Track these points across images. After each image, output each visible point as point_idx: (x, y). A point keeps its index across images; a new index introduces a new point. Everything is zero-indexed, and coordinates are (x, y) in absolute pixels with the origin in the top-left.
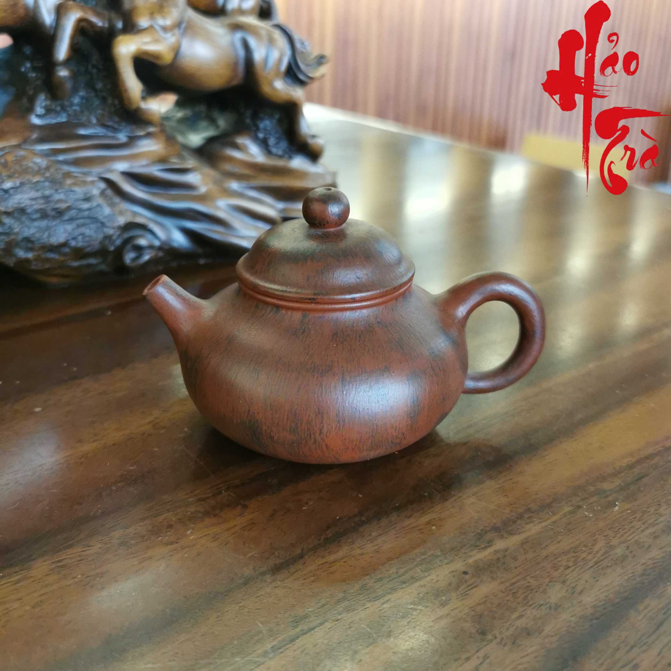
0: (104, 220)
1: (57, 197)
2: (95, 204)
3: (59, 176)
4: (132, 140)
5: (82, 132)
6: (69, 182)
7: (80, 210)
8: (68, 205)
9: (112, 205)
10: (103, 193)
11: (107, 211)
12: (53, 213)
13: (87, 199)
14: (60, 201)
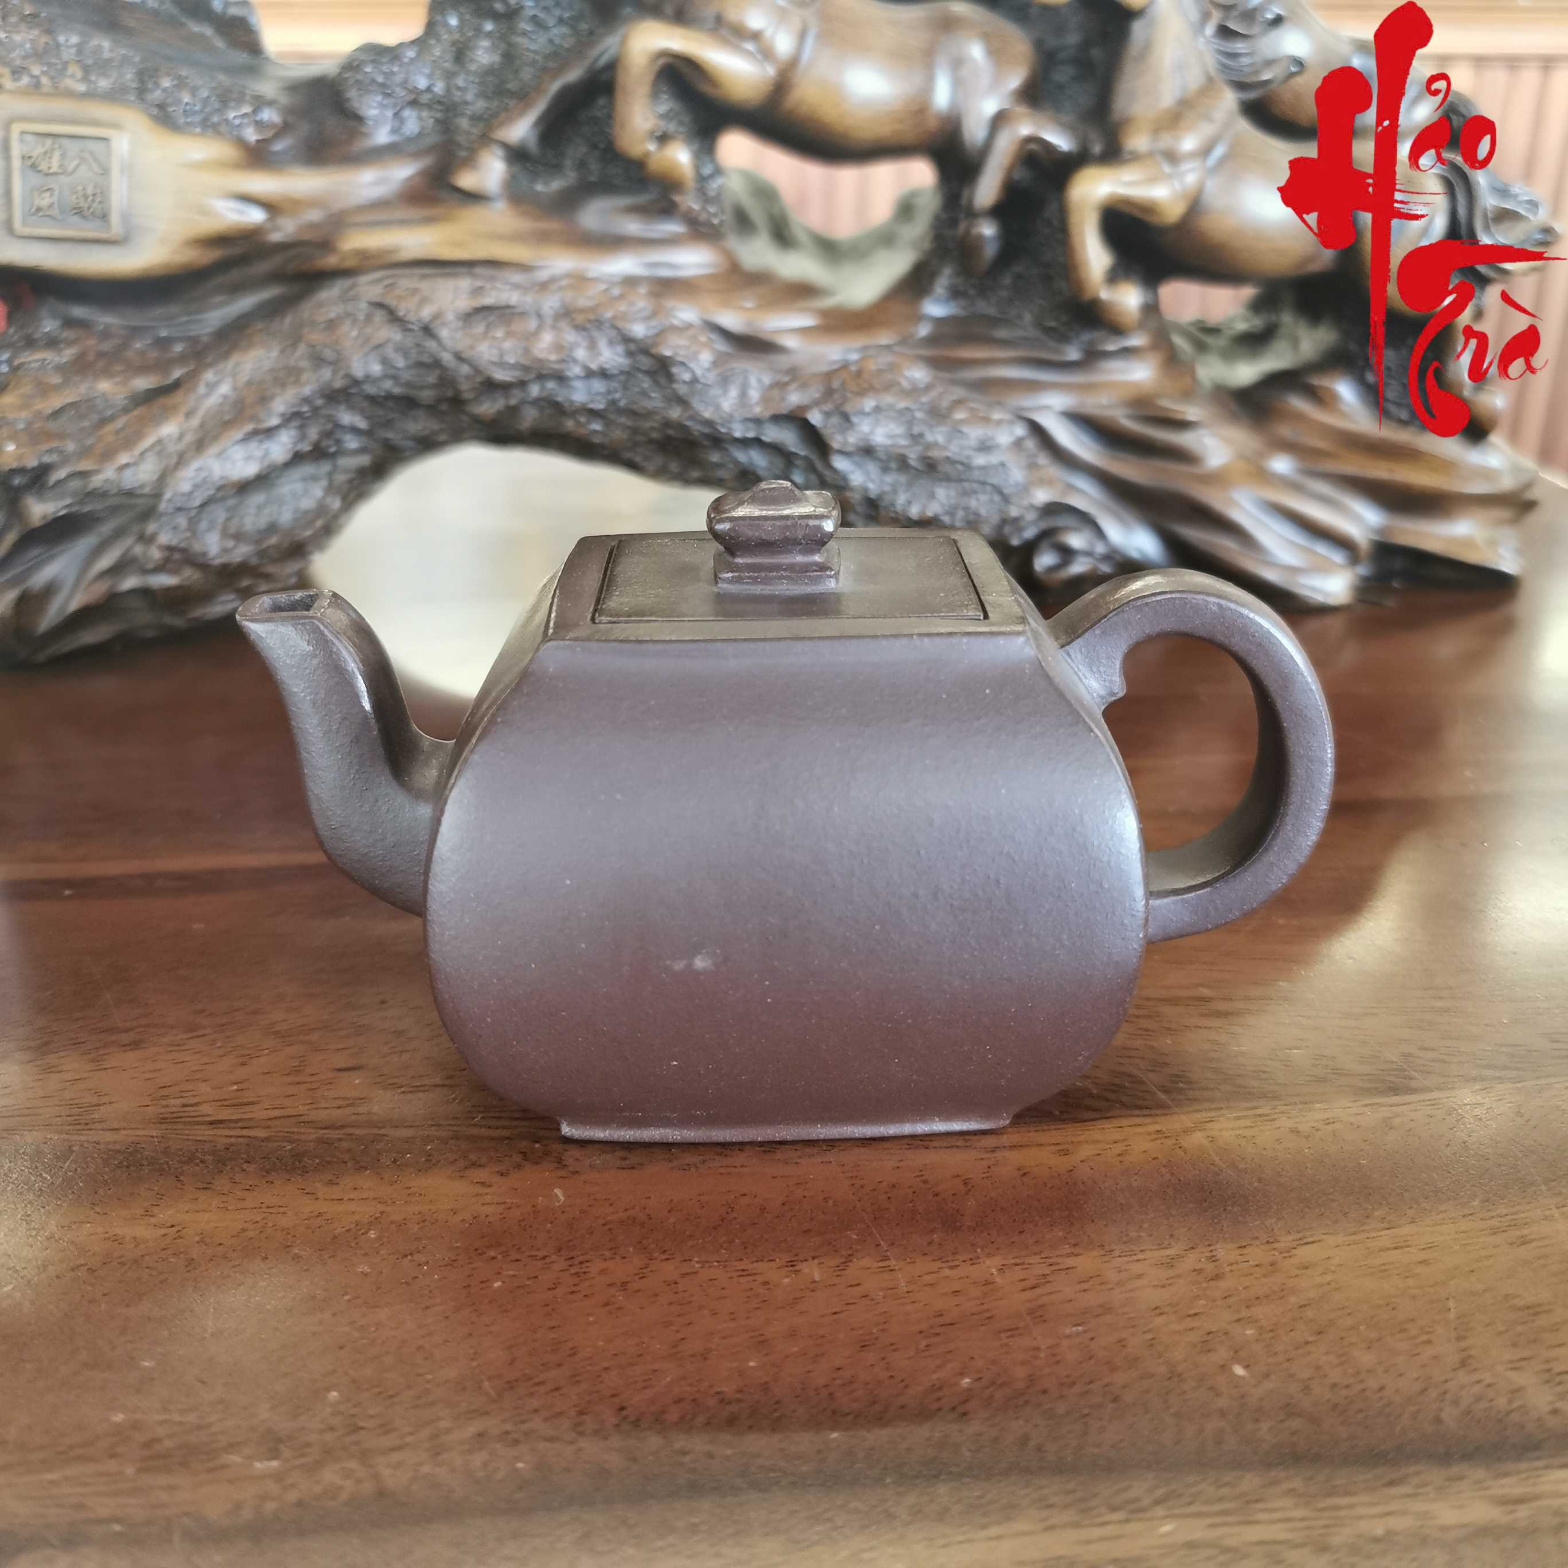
0: (1006, 491)
1: (929, 437)
2: (994, 459)
3: (945, 404)
4: (1092, 357)
5: (1002, 333)
6: (960, 415)
7: (968, 467)
8: (949, 454)
9: (1032, 466)
10: (1018, 443)
11: (1017, 475)
12: (920, 466)
13: (985, 447)
14: (936, 444)
